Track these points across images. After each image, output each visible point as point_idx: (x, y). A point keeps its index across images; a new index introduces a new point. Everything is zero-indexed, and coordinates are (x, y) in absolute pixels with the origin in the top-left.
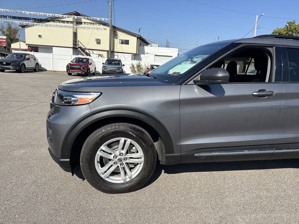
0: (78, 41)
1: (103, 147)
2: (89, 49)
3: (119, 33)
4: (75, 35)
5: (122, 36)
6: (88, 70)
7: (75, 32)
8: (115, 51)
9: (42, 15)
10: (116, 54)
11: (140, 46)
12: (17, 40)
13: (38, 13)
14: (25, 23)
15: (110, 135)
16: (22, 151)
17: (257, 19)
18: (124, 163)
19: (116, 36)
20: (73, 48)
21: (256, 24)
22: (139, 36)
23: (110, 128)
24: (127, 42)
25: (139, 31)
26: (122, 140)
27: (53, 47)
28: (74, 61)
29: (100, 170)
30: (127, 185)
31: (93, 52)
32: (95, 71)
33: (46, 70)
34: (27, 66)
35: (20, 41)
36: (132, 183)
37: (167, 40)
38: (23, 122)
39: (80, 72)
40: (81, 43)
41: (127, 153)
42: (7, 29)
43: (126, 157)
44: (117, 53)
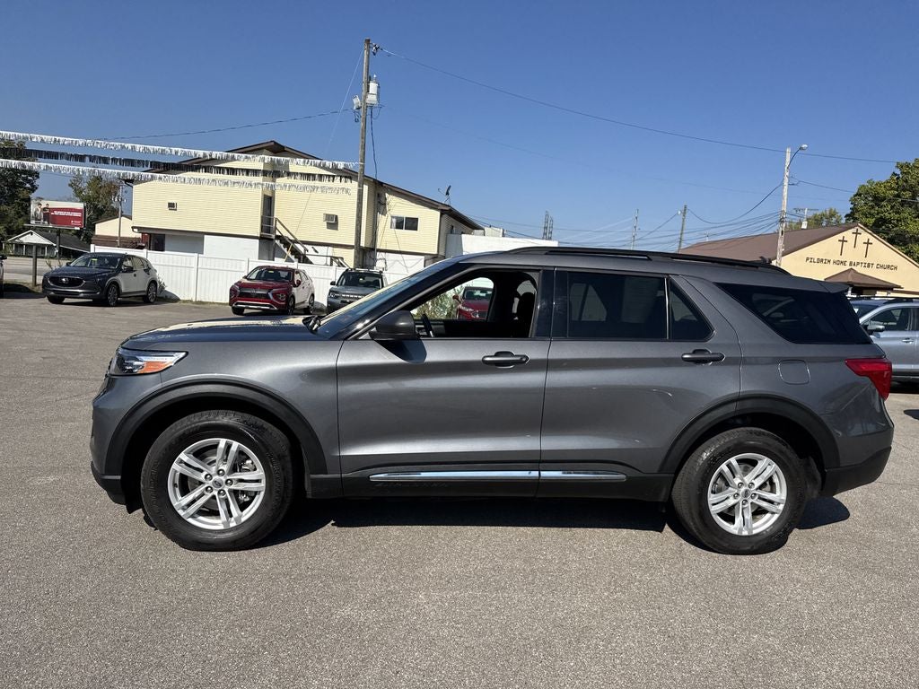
0: (277, 219)
1: (183, 456)
2: (304, 243)
3: (392, 200)
4: (269, 202)
5: (399, 207)
6: (287, 301)
7: (270, 195)
8: (378, 247)
9: (178, 152)
10: (379, 255)
11: (451, 232)
12: (113, 214)
13: (167, 149)
14: (131, 172)
15: (197, 432)
16: (51, 479)
17: (788, 160)
18: (226, 490)
19: (382, 207)
20: (261, 238)
21: (787, 174)
22: (447, 208)
23: (197, 420)
24: (411, 224)
25: (447, 194)
26: (222, 442)
27: (206, 236)
28: (254, 276)
29: (179, 501)
30: (230, 534)
31: (316, 251)
32: (312, 304)
33: (176, 300)
34: (126, 287)
35: (122, 216)
36: (241, 531)
37: (547, 215)
38: (73, 424)
39: (266, 306)
40: (282, 225)
41: (234, 469)
42: (89, 184)
43: (228, 478)
44: (383, 254)
